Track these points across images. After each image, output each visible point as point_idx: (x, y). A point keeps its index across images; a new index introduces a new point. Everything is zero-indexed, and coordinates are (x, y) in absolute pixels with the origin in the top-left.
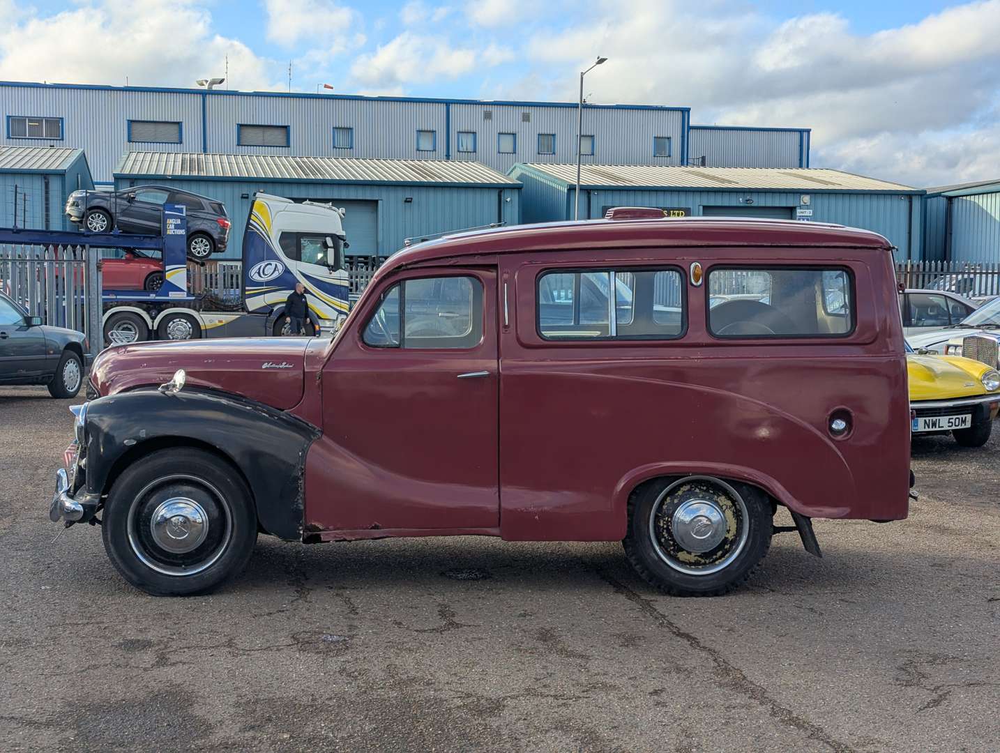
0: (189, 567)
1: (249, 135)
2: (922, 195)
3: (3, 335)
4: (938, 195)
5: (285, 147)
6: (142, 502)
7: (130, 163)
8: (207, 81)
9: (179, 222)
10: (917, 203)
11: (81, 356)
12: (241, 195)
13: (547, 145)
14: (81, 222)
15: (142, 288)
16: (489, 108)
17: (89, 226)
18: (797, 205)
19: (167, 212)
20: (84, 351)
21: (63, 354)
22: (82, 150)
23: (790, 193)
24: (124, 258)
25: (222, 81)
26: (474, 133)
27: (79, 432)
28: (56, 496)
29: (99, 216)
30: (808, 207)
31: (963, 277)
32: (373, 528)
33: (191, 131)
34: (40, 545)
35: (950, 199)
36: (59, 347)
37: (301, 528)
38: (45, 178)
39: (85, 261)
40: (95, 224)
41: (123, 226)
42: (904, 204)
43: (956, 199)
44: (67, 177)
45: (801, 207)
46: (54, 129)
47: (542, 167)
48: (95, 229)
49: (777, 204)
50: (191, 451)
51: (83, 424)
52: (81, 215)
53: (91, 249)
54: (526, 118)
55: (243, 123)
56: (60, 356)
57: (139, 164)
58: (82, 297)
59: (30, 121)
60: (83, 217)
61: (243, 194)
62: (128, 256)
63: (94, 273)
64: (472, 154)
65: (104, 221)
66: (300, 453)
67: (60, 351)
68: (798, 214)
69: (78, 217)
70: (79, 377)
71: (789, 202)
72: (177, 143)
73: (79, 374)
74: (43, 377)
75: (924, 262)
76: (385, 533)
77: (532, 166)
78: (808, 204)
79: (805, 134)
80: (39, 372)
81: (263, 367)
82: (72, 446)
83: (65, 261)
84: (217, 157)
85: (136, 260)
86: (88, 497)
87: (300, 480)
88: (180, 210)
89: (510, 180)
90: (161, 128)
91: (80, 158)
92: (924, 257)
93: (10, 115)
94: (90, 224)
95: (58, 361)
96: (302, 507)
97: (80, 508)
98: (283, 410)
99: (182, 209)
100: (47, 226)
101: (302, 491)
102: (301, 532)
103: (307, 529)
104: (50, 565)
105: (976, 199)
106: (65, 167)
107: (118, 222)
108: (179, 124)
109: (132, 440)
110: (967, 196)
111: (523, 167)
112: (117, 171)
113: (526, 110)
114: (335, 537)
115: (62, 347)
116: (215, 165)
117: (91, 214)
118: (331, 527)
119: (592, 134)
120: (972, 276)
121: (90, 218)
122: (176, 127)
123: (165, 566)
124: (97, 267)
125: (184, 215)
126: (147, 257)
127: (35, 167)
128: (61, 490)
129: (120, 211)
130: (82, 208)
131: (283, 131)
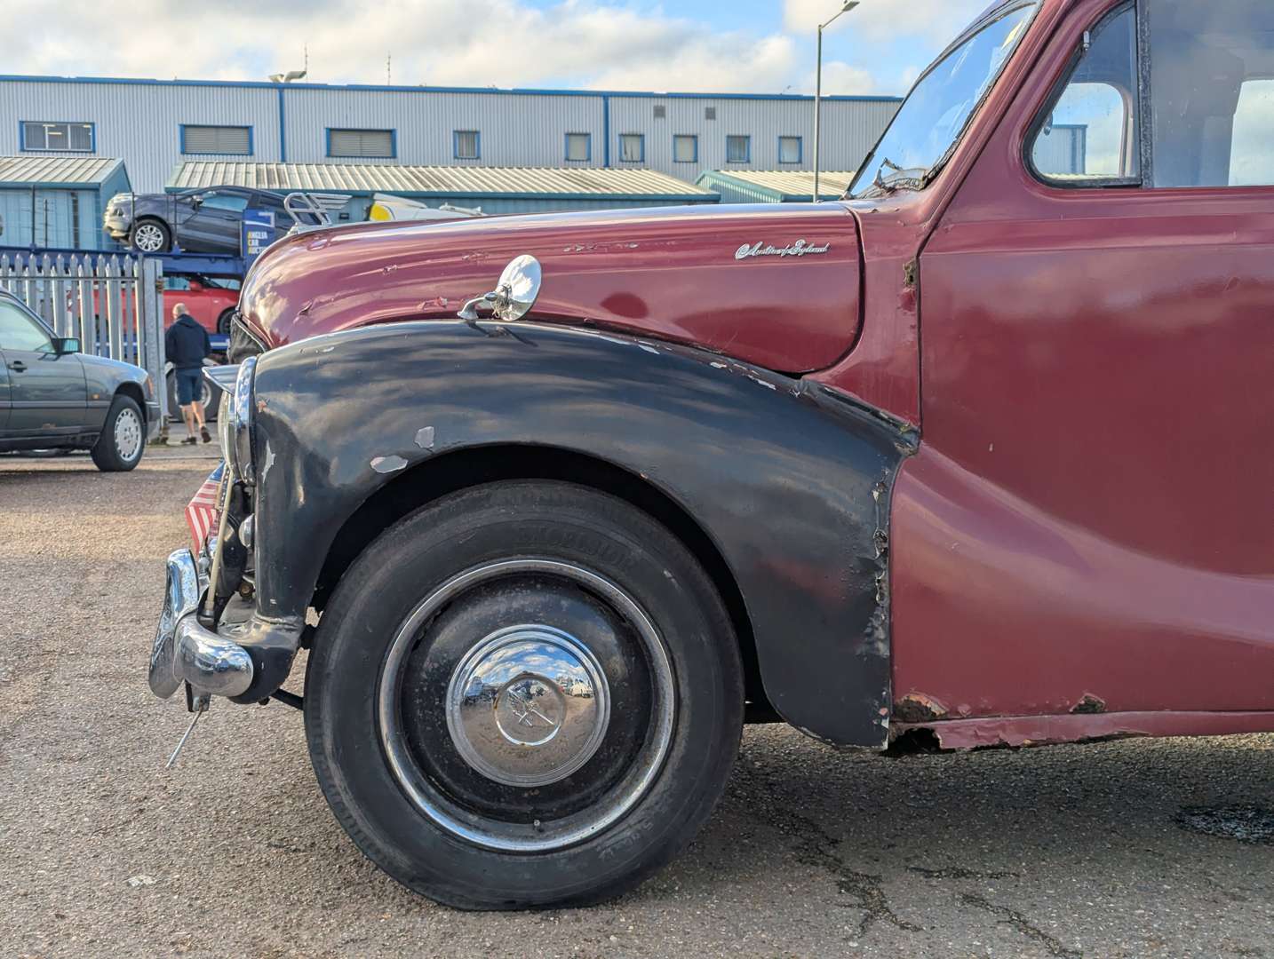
0: (551, 824)
1: (341, 142)
3: (18, 366)
5: (390, 158)
6: (419, 642)
7: (187, 175)
8: (282, 76)
9: (265, 236)
11: (142, 405)
12: (338, 216)
13: (738, 150)
14: (126, 238)
15: (215, 330)
16: (661, 102)
17: (138, 243)
19: (247, 222)
20: (146, 397)
21: (114, 400)
22: (121, 159)
24: (188, 289)
25: (303, 74)
26: (641, 136)
27: (235, 444)
28: (166, 629)
29: (151, 229)
32: (1081, 710)
33: (265, 139)
34: (111, 744)
36: (107, 391)
37: (883, 712)
38: (73, 195)
39: (137, 278)
40: (145, 240)
41: (185, 242)
44: (102, 191)
46: (81, 137)
47: (740, 175)
48: (147, 247)
50: (560, 490)
51: (245, 417)
52: (126, 229)
53: (147, 260)
54: (710, 114)
55: (333, 127)
56: (108, 403)
57: (198, 177)
58: (134, 344)
59: (51, 129)
60: (130, 230)
61: (341, 214)
62: (194, 285)
63: (150, 296)
64: (641, 161)
65: (159, 236)
66: (876, 494)
67: (109, 396)
69: (123, 231)
70: (140, 438)
72: (247, 155)
73: (139, 433)
74: (83, 437)
76: (1116, 725)
77: (727, 173)
79: (1079, 133)
80: (77, 428)
81: (739, 255)
82: (209, 487)
83: (109, 278)
84: (304, 168)
85: (205, 290)
86: (266, 628)
87: (879, 570)
88: (267, 220)
89: (702, 189)
90: (223, 134)
91: (118, 171)
93: (24, 120)
94: (140, 240)
95: (107, 410)
96: (883, 649)
97: (244, 661)
98: (797, 376)
99: (269, 217)
100: (77, 245)
101: (886, 602)
102: (885, 724)
103: (897, 714)
104: (144, 805)
106: (99, 179)
107: (178, 238)
108: (248, 129)
109: (395, 458)
111: (715, 174)
112: (170, 185)
113: (711, 104)
114: (977, 736)
115: (112, 391)
116: (300, 177)
117: (140, 226)
118: (964, 709)
119: (799, 135)
121: (139, 232)
122: (243, 134)
123: (484, 823)
124: (156, 287)
125: (272, 225)
126: (220, 288)
127: (59, 180)
128: (179, 609)
129: (182, 222)
130: (127, 217)
131: (387, 136)
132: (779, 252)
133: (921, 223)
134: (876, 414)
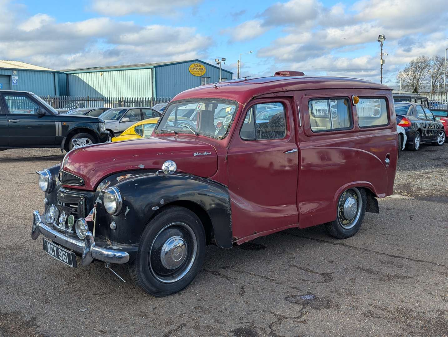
2: (58, 73)
4: (63, 73)
10: (56, 75)
18: (12, 74)
23: (8, 70)
30: (16, 76)
31: (80, 102)
35: (67, 74)
37: (232, 241)
42: (52, 75)
43: (70, 75)
45: (13, 75)
49: (3, 74)
68: (12, 78)
71: (9, 73)
75: (61, 96)
78: (16, 74)
81: (194, 155)
92: (60, 94)
102: (232, 243)
105: (77, 75)
110: (74, 73)
114: (242, 242)
118: (240, 237)
120: (83, 102)
132: (202, 154)
133: (226, 148)
134: (221, 185)
